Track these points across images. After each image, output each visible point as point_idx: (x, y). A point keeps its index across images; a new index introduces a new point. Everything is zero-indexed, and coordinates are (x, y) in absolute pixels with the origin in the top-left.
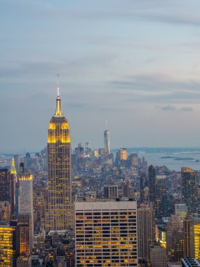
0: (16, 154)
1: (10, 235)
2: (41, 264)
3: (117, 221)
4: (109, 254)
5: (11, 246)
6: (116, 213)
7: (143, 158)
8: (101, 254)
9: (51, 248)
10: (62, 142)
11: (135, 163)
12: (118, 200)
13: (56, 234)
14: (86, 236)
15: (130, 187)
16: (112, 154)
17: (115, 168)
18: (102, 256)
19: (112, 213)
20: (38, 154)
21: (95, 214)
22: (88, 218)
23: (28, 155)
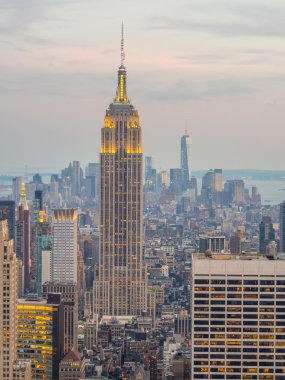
0: (15, 175)
1: (48, 319)
2: (99, 374)
3: (271, 297)
4: (255, 357)
5: (50, 340)
6: (269, 283)
7: (254, 189)
8: (239, 357)
9: (111, 347)
10: (128, 152)
11: (238, 197)
12: (271, 258)
13: (114, 322)
14: (213, 323)
15: (243, 239)
16: (194, 180)
17: (202, 207)
18: (242, 360)
19: (262, 282)
20: (55, 177)
21: (230, 282)
22: (216, 289)
23: (37, 178)
